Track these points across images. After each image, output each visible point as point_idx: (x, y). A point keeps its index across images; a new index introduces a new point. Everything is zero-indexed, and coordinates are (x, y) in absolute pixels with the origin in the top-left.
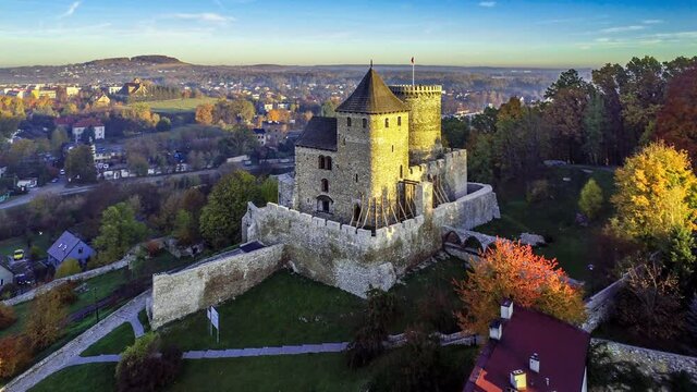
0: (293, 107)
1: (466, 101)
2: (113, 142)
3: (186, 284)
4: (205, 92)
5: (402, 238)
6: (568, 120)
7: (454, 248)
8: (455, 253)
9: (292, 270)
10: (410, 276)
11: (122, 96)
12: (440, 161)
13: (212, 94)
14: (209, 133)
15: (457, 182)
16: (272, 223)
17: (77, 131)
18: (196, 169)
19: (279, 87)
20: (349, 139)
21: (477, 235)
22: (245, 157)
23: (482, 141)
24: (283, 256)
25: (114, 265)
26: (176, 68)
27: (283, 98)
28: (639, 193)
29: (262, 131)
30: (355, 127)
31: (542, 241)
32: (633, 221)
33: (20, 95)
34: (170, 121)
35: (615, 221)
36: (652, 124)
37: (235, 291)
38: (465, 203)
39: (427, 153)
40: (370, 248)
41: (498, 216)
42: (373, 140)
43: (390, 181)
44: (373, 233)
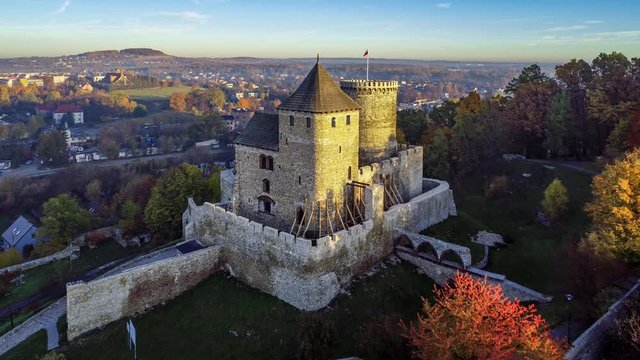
0: (263, 95)
1: (425, 92)
2: (90, 126)
3: (106, 292)
4: (183, 81)
5: (348, 246)
6: (530, 116)
7: (406, 252)
8: (407, 257)
9: (228, 274)
10: (355, 286)
11: (104, 85)
12: (394, 159)
13: (190, 84)
14: (180, 119)
15: (411, 179)
16: (210, 224)
17: (57, 116)
18: (166, 152)
19: (252, 77)
20: (292, 139)
21: (432, 241)
22: (214, 141)
23: (439, 136)
24: (220, 258)
25: (55, 256)
26: (161, 60)
27: (255, 87)
28: (622, 204)
29: (231, 118)
30: (298, 126)
31: (500, 240)
32: (612, 234)
33: (10, 83)
34: (147, 107)
35: (593, 236)
36: (622, 123)
37: (165, 296)
38: (420, 204)
39: (380, 151)
40: (310, 259)
41: (454, 213)
42: (317, 141)
43: (337, 184)
44: (314, 243)
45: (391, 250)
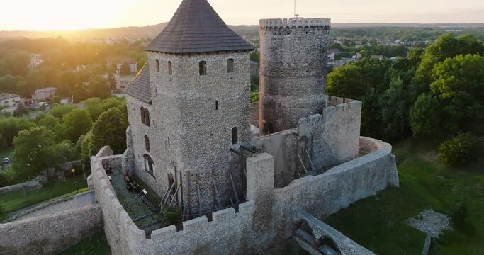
7: (306, 241)
20: (160, 90)
30: (163, 72)
38: (340, 175)
41: (396, 183)
42: (179, 94)
43: (212, 149)
44: (148, 235)
45: (289, 234)
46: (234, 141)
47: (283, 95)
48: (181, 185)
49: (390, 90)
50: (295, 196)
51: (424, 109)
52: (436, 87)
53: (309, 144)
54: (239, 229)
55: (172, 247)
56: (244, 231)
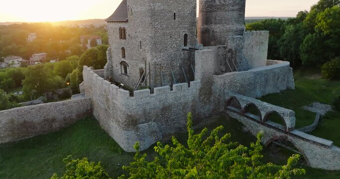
5: (171, 100)
7: (234, 112)
12: (238, 36)
20: (135, 9)
21: (256, 103)
39: (227, 31)
41: (292, 86)
42: (150, 6)
43: (171, 48)
44: (132, 94)
45: (222, 109)
46: (185, 44)
47: (215, 24)
48: (149, 72)
49: (285, 35)
50: (226, 82)
51: (310, 43)
52: (319, 28)
53: (234, 56)
54: (190, 99)
55: (147, 103)
56: (193, 101)
